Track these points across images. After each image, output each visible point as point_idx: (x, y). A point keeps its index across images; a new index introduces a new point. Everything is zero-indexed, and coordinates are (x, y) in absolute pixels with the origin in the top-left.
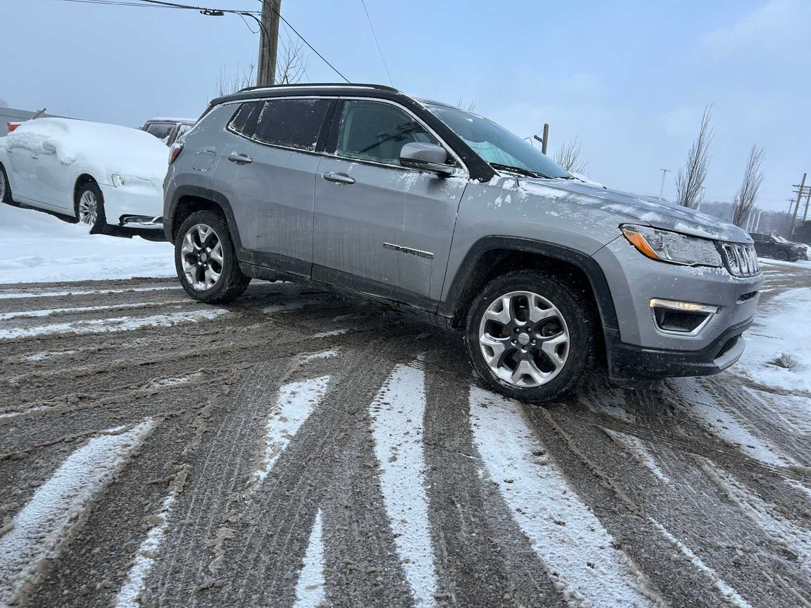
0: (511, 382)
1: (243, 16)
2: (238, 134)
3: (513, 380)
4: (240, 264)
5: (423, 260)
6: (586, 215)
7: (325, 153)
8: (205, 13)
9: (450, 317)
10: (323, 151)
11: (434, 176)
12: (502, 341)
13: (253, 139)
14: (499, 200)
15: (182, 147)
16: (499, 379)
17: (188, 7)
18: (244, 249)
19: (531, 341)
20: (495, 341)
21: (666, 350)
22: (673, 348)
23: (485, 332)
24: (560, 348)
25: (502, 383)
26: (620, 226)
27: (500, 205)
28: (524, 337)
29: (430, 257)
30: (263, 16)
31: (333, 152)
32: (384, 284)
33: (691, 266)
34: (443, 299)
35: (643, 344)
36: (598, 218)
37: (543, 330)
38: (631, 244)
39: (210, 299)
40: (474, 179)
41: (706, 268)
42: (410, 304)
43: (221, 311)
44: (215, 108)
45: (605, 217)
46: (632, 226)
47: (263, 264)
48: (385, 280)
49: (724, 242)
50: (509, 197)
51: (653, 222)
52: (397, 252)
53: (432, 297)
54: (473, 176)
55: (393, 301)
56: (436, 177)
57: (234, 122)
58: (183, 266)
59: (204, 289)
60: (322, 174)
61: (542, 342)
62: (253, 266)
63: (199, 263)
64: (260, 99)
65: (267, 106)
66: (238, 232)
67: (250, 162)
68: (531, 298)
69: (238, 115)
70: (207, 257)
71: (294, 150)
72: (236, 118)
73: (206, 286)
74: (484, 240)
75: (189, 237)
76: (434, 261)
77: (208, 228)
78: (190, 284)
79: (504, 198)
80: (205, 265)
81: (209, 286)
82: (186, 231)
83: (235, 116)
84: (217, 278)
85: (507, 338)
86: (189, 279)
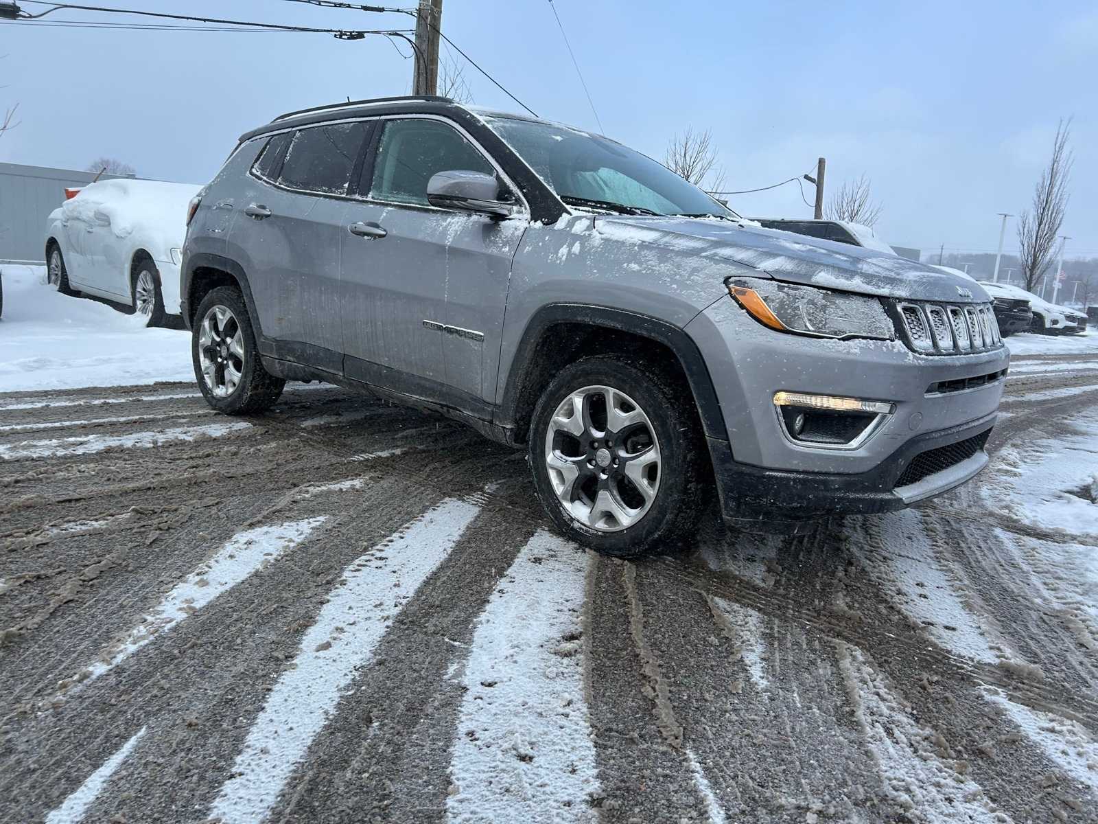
0: (588, 523)
1: (390, 37)
2: (261, 179)
3: (591, 521)
4: (262, 359)
5: (471, 343)
6: (679, 266)
7: (357, 196)
8: (341, 37)
9: (509, 426)
10: (355, 193)
11: (485, 219)
12: (575, 462)
13: (277, 184)
14: (564, 250)
15: (200, 202)
16: (572, 519)
17: (318, 31)
18: (266, 338)
19: (613, 461)
20: (567, 461)
21: (804, 472)
22: (816, 470)
23: (554, 449)
24: (651, 471)
25: (576, 525)
26: (726, 281)
27: (564, 258)
28: (604, 455)
29: (480, 339)
30: (418, 36)
31: (366, 194)
32: (429, 380)
33: (839, 339)
34: (499, 401)
35: (766, 464)
36: (695, 271)
37: (629, 443)
38: (742, 306)
39: (231, 409)
40: (535, 221)
41: (864, 341)
42: (462, 409)
43: (241, 425)
44: (243, 145)
45: (705, 268)
46: (743, 279)
47: (289, 358)
48: (430, 374)
49: (900, 300)
50: (577, 244)
51: (777, 271)
52: (439, 333)
53: (486, 398)
54: (535, 218)
55: (442, 406)
56: (488, 220)
57: (260, 163)
58: (202, 365)
59: (225, 395)
60: (349, 227)
61: (625, 461)
62: (276, 361)
63: (219, 360)
64: (291, 130)
65: (297, 138)
66: (257, 314)
67: (270, 215)
68: (609, 396)
69: (265, 152)
70: (227, 350)
71: (322, 196)
72: (262, 157)
73: (227, 392)
74: (544, 310)
75: (206, 324)
76: (484, 345)
77: (225, 310)
78: (209, 389)
79: (571, 246)
80: (225, 362)
81: (229, 390)
82: (203, 317)
83: (261, 155)
84: (237, 379)
85: (582, 458)
86: (208, 382)
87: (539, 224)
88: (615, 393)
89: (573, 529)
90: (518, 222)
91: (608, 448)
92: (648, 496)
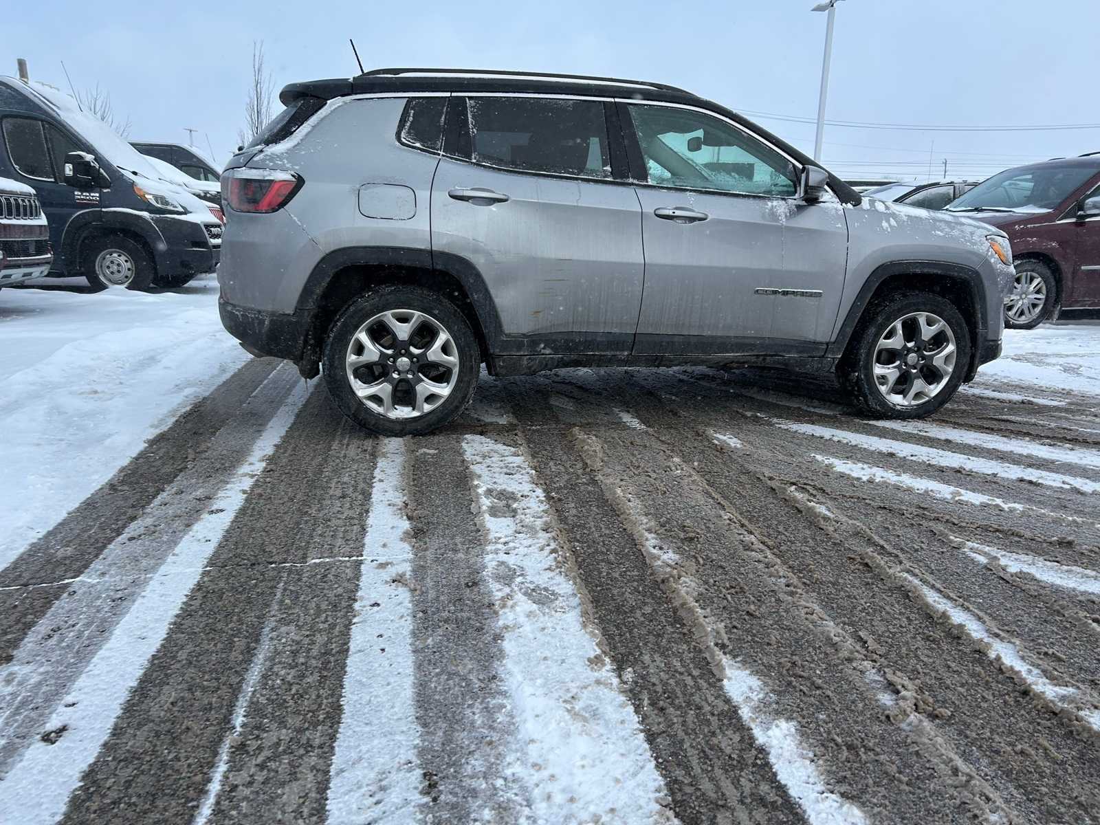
0: (906, 403)
2: (439, 155)
3: (908, 401)
4: (496, 360)
5: (807, 300)
7: (631, 180)
10: (628, 177)
12: (895, 367)
13: (474, 161)
16: (894, 405)
18: (508, 335)
19: (919, 359)
20: (889, 368)
23: (876, 363)
24: (947, 359)
25: (899, 407)
26: (987, 239)
27: (889, 230)
28: (912, 357)
29: (820, 295)
32: (748, 338)
34: (833, 339)
38: (996, 252)
40: (846, 204)
42: (784, 354)
47: (543, 351)
48: (752, 333)
52: (772, 297)
53: (819, 339)
54: (843, 201)
55: (758, 356)
56: (804, 203)
57: (409, 133)
58: (354, 388)
59: (416, 414)
60: (653, 211)
61: (932, 357)
62: (525, 358)
63: (395, 376)
64: (448, 94)
65: (473, 107)
66: (496, 312)
67: (505, 200)
68: (922, 318)
69: (411, 119)
70: (412, 362)
71: (577, 179)
72: (408, 124)
73: (421, 409)
74: (882, 268)
75: (363, 337)
76: (822, 299)
77: (412, 315)
78: (379, 414)
79: (888, 221)
80: (410, 376)
81: (427, 408)
82: (356, 328)
83: (405, 122)
84: (444, 390)
85: (898, 363)
86: (372, 406)
87: (849, 206)
88: (927, 316)
89: (897, 410)
90: (832, 204)
91: (915, 352)
92: (947, 373)
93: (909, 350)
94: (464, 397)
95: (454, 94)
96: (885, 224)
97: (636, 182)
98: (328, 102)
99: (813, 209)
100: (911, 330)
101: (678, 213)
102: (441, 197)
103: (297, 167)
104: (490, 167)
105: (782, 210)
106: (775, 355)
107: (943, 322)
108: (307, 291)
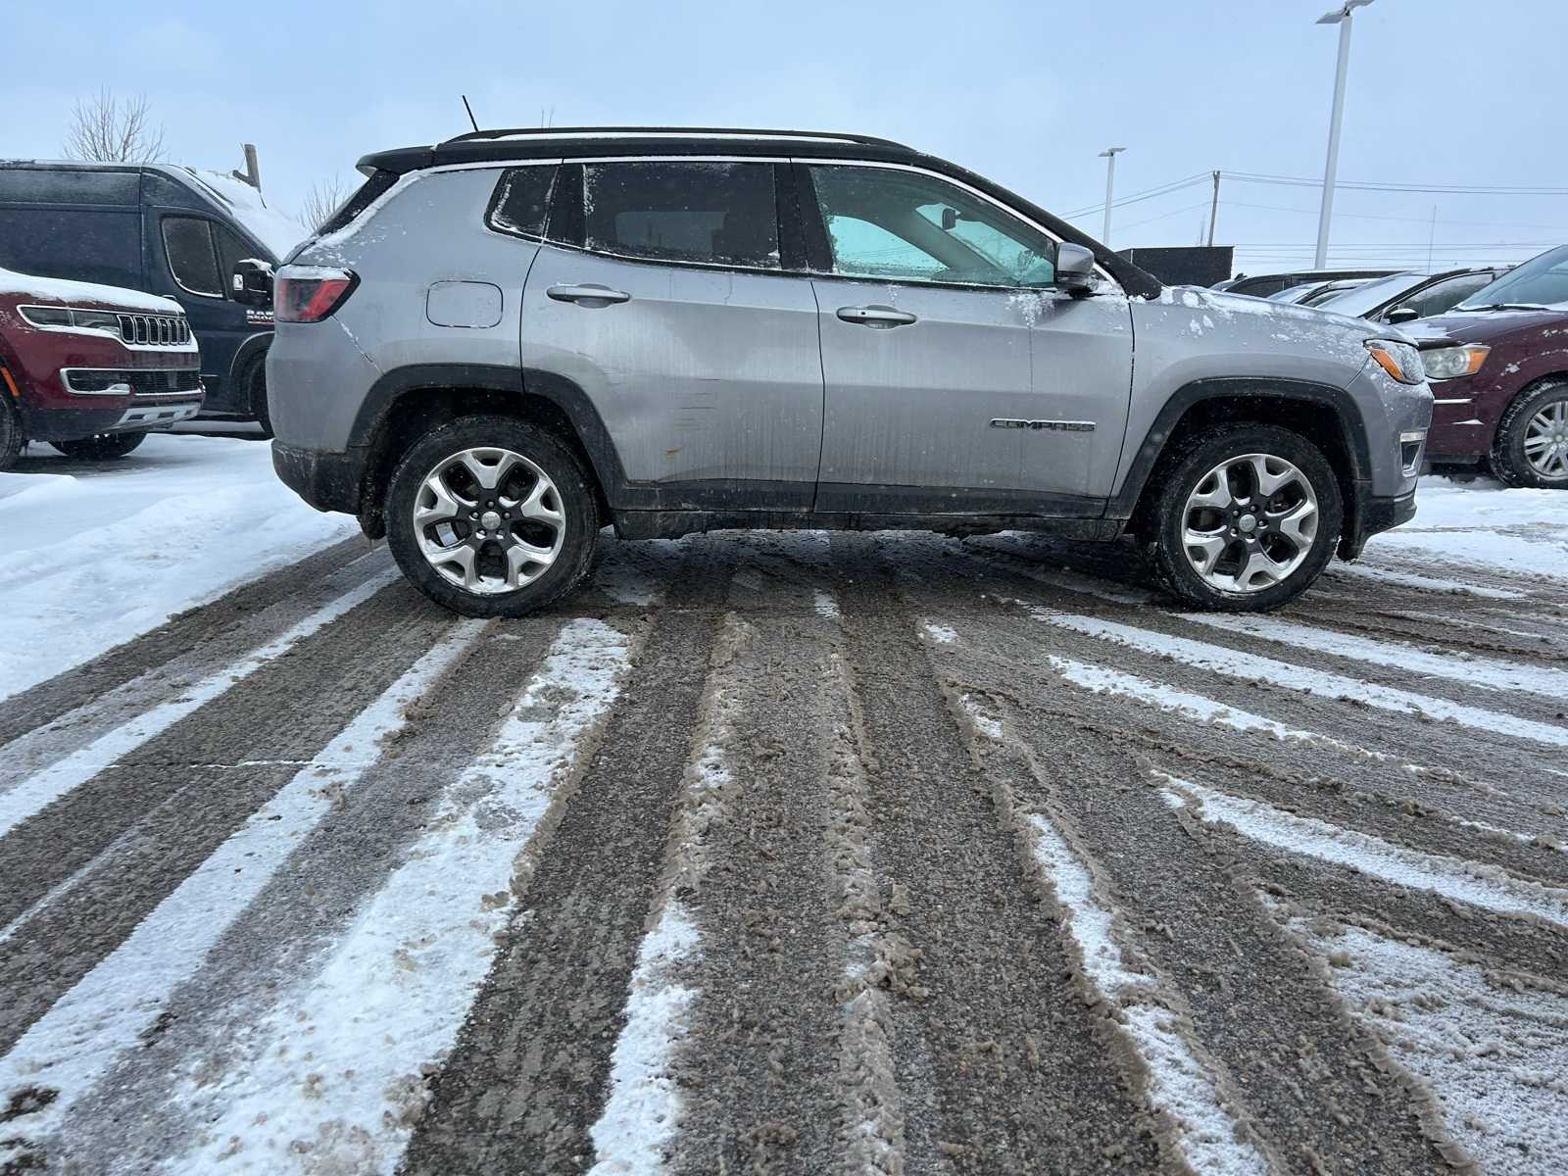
0: (1238, 588)
2: (540, 241)
3: (1241, 585)
4: (618, 516)
5: (1071, 435)
6: (1323, 334)
7: (807, 270)
9: (1127, 517)
10: (804, 266)
11: (1062, 294)
12: (1218, 535)
13: (588, 248)
15: (355, 280)
16: (1219, 591)
18: (632, 483)
19: (1259, 524)
20: (1208, 536)
22: (1407, 492)
23: (1190, 528)
24: (1304, 524)
25: (1226, 594)
26: (1364, 341)
27: (1200, 332)
28: (1247, 520)
29: (1091, 428)
31: (828, 267)
32: (986, 490)
34: (1115, 493)
35: (1395, 494)
36: (1339, 337)
38: (1381, 365)
40: (1134, 296)
42: (1042, 514)
45: (1345, 334)
46: (1376, 341)
47: (684, 505)
48: (990, 483)
52: (1019, 431)
53: (1093, 492)
54: (1131, 292)
56: (1068, 297)
57: (503, 213)
58: (425, 552)
59: (508, 588)
60: (834, 312)
61: (1278, 520)
62: (659, 514)
63: (480, 536)
64: (559, 161)
65: (592, 177)
66: (614, 450)
67: (625, 300)
68: (1260, 461)
69: (507, 195)
70: (503, 517)
71: (729, 270)
72: (503, 202)
73: (515, 582)
74: (1188, 388)
75: (435, 483)
76: (1095, 435)
77: (502, 454)
78: (458, 587)
79: (1200, 321)
80: (500, 537)
81: (524, 580)
82: (425, 472)
83: (499, 199)
84: (546, 557)
85: (1223, 528)
86: (451, 576)
87: (1140, 299)
88: (1267, 460)
89: (1224, 599)
90: (1112, 298)
91: (1252, 513)
92: (1304, 545)
93: (1242, 510)
94: (574, 567)
95: (566, 161)
96: (1194, 325)
97: (815, 272)
98: (402, 177)
99: (1083, 306)
100: (1243, 480)
101: (870, 314)
102: (537, 298)
103: (352, 263)
104: (608, 256)
105: (1032, 307)
106: (1029, 515)
107: (1294, 469)
108: (360, 423)
